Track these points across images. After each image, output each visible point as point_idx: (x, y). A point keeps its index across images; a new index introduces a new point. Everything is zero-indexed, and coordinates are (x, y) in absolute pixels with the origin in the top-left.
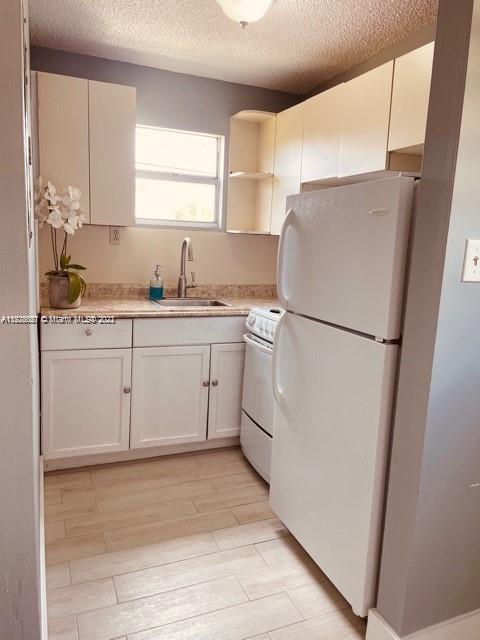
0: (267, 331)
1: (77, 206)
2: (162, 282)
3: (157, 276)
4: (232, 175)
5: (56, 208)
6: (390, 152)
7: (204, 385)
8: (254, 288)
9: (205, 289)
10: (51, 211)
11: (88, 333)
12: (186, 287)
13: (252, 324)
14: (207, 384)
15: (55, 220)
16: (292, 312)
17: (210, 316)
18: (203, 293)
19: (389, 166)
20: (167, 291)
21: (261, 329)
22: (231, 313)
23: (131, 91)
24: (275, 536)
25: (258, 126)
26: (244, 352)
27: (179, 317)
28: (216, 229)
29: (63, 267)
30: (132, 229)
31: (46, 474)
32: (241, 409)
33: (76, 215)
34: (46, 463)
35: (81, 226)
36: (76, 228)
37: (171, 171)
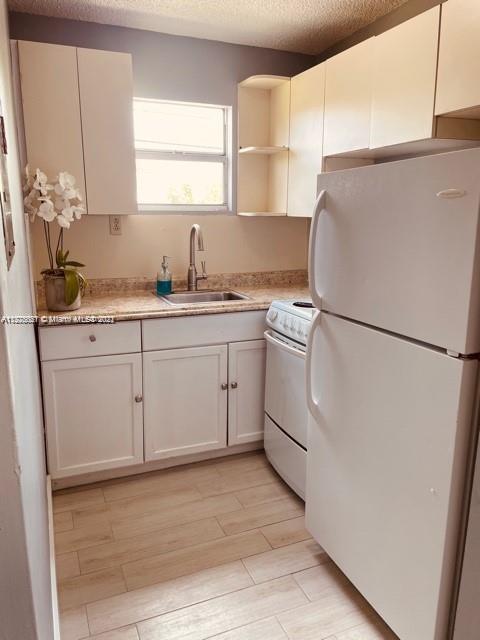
0: (299, 332)
1: (70, 195)
2: (170, 275)
3: (164, 268)
4: (241, 151)
5: (47, 199)
6: (437, 117)
7: (223, 388)
8: (270, 276)
9: (216, 279)
10: (42, 202)
11: (93, 339)
12: (197, 279)
13: (273, 320)
14: (225, 387)
15: (47, 212)
16: (327, 312)
17: (226, 312)
18: (215, 284)
19: (435, 134)
20: (175, 283)
21: (285, 326)
22: (250, 307)
23: (126, 58)
25: (269, 93)
26: (264, 349)
27: (192, 315)
28: (226, 212)
29: (59, 264)
30: (134, 217)
31: (55, 493)
32: (263, 413)
33: (72, 205)
34: (54, 482)
35: (79, 217)
36: (73, 220)
37: (173, 148)
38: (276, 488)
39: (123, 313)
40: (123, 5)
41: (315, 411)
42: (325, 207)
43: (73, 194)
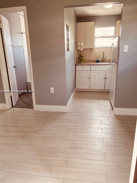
1: (83, 46)
2: (99, 59)
5: (79, 46)
12: (104, 60)
14: (105, 78)
29: (80, 56)
30: (94, 49)
36: (83, 49)
39: (88, 64)
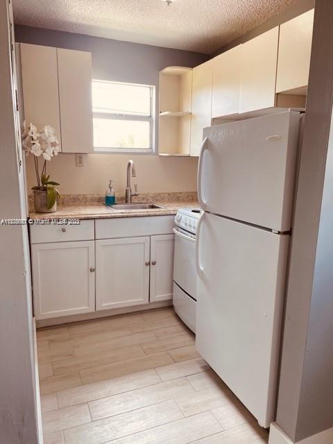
0: (190, 226)
3: (111, 188)
4: (161, 114)
5: (37, 142)
6: (278, 94)
7: (147, 264)
9: (144, 196)
10: (34, 144)
11: (64, 230)
12: (132, 196)
13: (179, 221)
14: (148, 264)
15: (36, 150)
16: (209, 212)
17: (149, 216)
18: (143, 199)
19: (276, 104)
20: (118, 198)
21: (186, 224)
22: (164, 213)
23: (88, 55)
24: (201, 370)
25: (179, 78)
26: (174, 240)
27: (127, 217)
28: (151, 154)
29: (43, 184)
30: (91, 156)
31: (38, 330)
32: (173, 281)
33: (52, 146)
34: (37, 322)
35: (56, 154)
36: (52, 156)
37: (118, 112)
38: (180, 328)
39: (83, 215)
40: (86, 22)
41: (201, 274)
42: (207, 148)
43: (53, 139)
